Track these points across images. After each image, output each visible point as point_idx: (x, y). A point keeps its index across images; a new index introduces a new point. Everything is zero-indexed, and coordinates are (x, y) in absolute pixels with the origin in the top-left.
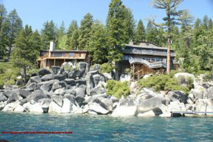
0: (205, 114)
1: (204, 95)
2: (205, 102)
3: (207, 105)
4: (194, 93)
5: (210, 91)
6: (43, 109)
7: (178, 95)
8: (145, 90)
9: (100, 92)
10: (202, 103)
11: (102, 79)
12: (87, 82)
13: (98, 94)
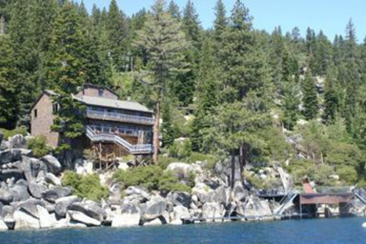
0: (213, 220)
1: (212, 197)
2: (213, 206)
3: (215, 210)
4: (198, 195)
5: (219, 192)
6: (7, 223)
7: (182, 198)
8: (134, 190)
9: (64, 194)
10: (210, 207)
11: (44, 167)
12: (26, 175)
13: (61, 197)
